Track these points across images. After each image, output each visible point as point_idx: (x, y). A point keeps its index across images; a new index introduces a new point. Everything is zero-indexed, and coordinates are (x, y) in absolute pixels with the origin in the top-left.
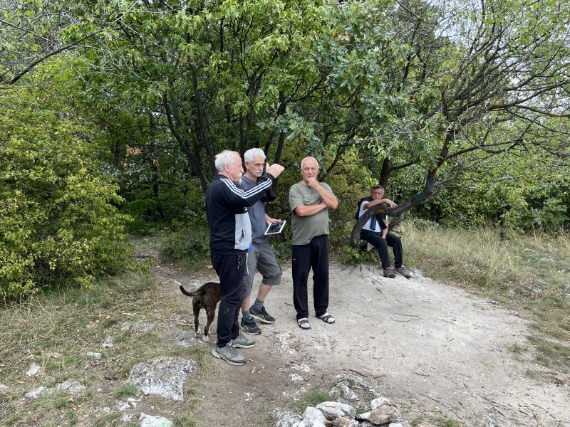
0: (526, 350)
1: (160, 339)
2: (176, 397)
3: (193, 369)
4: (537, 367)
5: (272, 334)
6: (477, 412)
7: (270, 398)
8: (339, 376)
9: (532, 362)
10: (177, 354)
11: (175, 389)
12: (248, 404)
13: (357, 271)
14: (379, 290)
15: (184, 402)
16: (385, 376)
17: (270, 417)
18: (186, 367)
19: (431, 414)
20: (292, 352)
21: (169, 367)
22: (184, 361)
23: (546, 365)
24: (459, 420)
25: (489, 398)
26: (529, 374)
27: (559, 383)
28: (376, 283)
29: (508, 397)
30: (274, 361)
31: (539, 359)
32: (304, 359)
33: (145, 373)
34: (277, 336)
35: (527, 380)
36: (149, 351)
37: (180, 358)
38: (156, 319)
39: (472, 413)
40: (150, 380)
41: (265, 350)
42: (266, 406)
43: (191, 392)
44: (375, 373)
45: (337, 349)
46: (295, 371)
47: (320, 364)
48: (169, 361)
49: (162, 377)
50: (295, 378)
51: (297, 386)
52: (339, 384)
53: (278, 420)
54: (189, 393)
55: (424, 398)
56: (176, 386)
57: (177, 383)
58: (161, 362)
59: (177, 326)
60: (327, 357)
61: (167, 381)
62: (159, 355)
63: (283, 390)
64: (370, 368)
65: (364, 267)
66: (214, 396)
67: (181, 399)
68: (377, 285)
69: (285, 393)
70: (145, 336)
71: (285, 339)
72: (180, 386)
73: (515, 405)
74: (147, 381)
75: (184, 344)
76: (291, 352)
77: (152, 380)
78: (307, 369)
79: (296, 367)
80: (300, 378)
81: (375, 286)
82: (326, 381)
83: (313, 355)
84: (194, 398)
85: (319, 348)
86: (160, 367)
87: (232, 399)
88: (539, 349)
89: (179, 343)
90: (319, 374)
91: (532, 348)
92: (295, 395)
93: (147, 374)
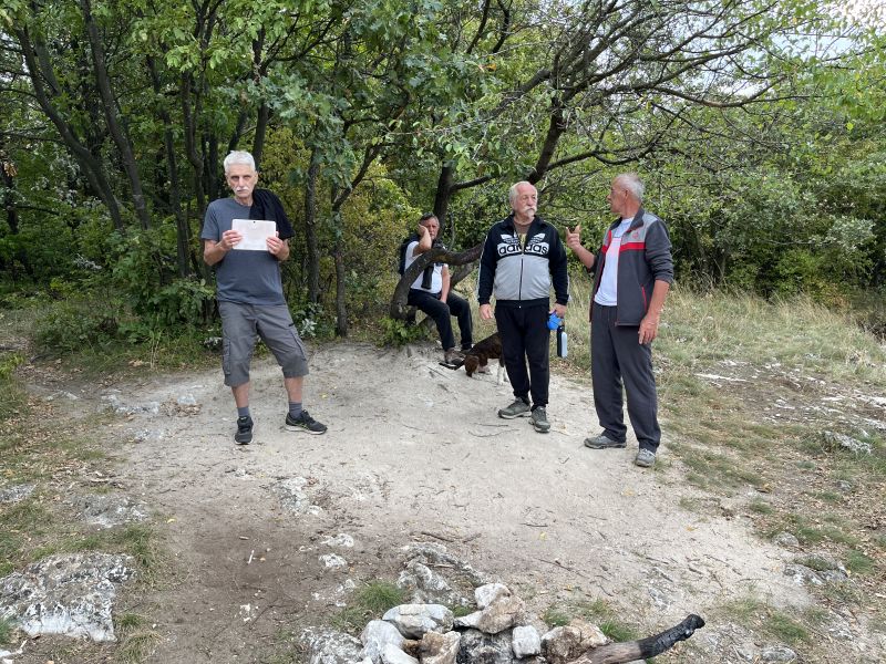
0: (670, 466)
1: (49, 516)
2: (99, 635)
3: (129, 573)
4: (692, 493)
5: (274, 481)
6: (632, 580)
7: (291, 609)
8: (406, 548)
9: (683, 484)
10: (90, 546)
11: (96, 619)
12: (250, 626)
13: (403, 357)
14: (442, 386)
15: (119, 643)
16: (479, 535)
17: (297, 648)
18: (113, 571)
19: (567, 595)
20: (316, 511)
21: (77, 576)
22: (107, 558)
23: (703, 488)
24: (609, 598)
25: (641, 551)
26: (685, 504)
27: (728, 514)
28: (436, 374)
29: (666, 546)
30: (287, 533)
31: (690, 479)
32: (342, 523)
33: (27, 593)
34: (285, 483)
35: (685, 514)
36: (28, 543)
37: (98, 554)
38: (36, 476)
39: (625, 582)
40: (38, 607)
41: (267, 513)
42: (287, 627)
43: (130, 622)
44: (463, 532)
45: (393, 496)
46: (328, 549)
47: (369, 529)
48: (76, 560)
49: (64, 598)
50: (332, 562)
51: (337, 577)
52: (410, 564)
53: (314, 652)
54: (125, 624)
55: (548, 566)
56: (97, 614)
57: (98, 606)
58: (59, 566)
59: (84, 484)
60: (379, 513)
61: (75, 605)
62: (52, 552)
63: (313, 590)
64: (455, 524)
65: (413, 350)
66: (180, 621)
67: (110, 636)
68: (438, 379)
69: (317, 595)
70: (16, 513)
71: (299, 488)
72: (106, 613)
73: (680, 559)
74: (32, 610)
75: (102, 521)
76: (315, 513)
77: (42, 607)
78: (349, 542)
79: (329, 541)
80: (340, 561)
81: (434, 380)
82: (386, 561)
83: (355, 513)
84: (138, 633)
85: (362, 498)
86: (58, 577)
87: (216, 623)
88: (686, 463)
89: (92, 521)
90: (372, 549)
91: (678, 463)
92: (336, 596)
93: (31, 597)
